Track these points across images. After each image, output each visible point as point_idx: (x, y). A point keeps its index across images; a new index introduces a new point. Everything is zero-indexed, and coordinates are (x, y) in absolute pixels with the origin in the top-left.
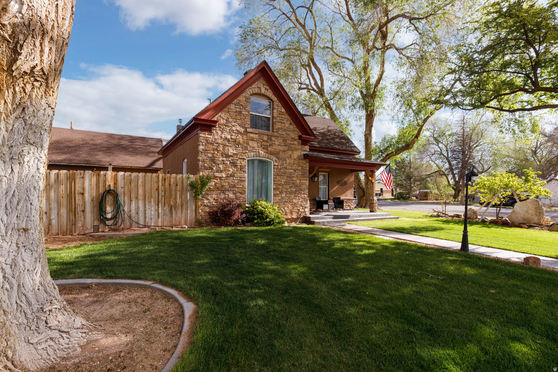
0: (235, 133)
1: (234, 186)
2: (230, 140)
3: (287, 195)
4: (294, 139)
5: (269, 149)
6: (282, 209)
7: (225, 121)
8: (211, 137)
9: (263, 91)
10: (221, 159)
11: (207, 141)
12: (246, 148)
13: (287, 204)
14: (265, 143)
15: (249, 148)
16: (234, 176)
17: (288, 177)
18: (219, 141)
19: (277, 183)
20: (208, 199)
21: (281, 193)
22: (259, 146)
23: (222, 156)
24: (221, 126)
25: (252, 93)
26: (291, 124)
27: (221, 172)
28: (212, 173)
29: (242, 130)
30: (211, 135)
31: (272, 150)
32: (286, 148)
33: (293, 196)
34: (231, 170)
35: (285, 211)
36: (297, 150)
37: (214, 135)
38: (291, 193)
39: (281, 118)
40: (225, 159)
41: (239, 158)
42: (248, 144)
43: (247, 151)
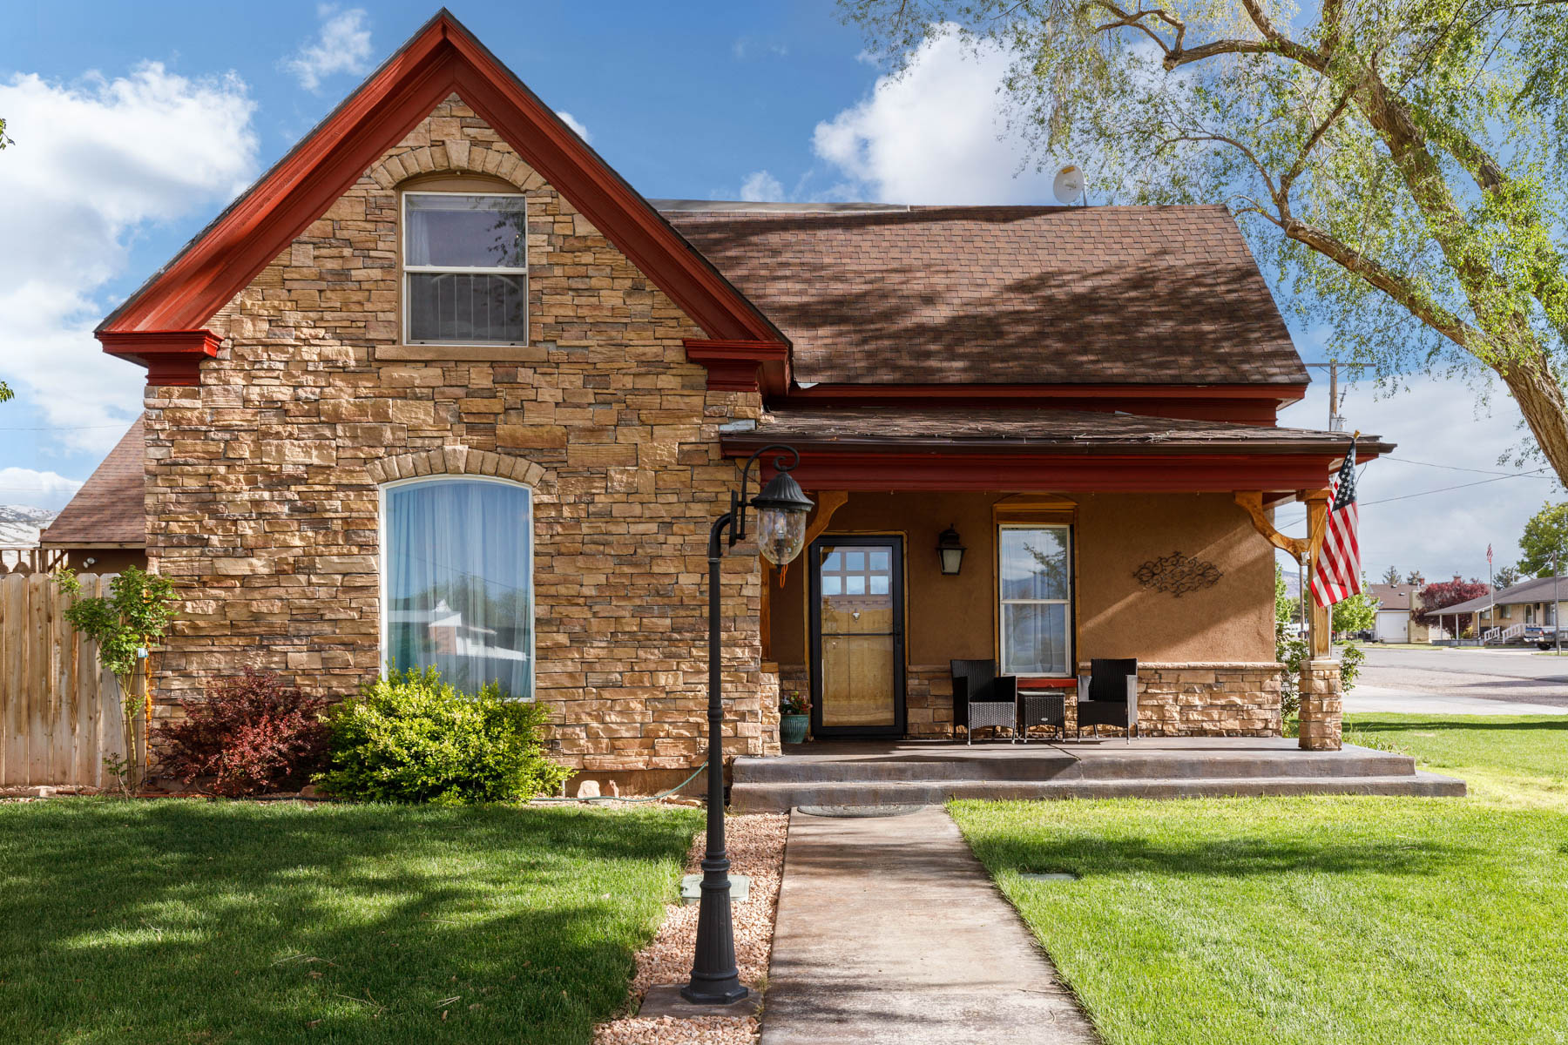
0: (315, 373)
1: (316, 615)
2: (291, 406)
3: (619, 652)
4: (655, 366)
5: (502, 429)
6: (586, 719)
7: (266, 326)
8: (199, 404)
9: (459, 154)
10: (246, 496)
11: (176, 422)
12: (374, 438)
13: (620, 695)
14: (478, 405)
15: (388, 435)
16: (310, 569)
17: (621, 560)
18: (235, 419)
19: (553, 590)
20: (188, 676)
21: (578, 640)
22: (444, 421)
23: (252, 483)
24: (246, 351)
25: (401, 173)
26: (636, 289)
27: (250, 552)
28: (206, 561)
29: (351, 355)
30: (195, 395)
31: (520, 431)
32: (607, 416)
33: (654, 655)
34: (297, 542)
35: (608, 729)
36: (675, 416)
37: (210, 394)
38: (643, 640)
39: (570, 271)
40: (266, 495)
41: (340, 487)
42: (382, 417)
43: (381, 452)
